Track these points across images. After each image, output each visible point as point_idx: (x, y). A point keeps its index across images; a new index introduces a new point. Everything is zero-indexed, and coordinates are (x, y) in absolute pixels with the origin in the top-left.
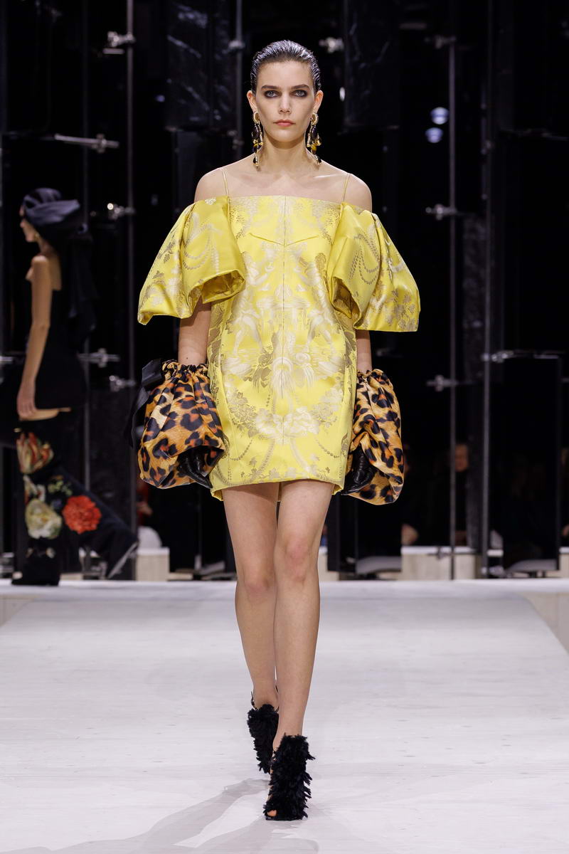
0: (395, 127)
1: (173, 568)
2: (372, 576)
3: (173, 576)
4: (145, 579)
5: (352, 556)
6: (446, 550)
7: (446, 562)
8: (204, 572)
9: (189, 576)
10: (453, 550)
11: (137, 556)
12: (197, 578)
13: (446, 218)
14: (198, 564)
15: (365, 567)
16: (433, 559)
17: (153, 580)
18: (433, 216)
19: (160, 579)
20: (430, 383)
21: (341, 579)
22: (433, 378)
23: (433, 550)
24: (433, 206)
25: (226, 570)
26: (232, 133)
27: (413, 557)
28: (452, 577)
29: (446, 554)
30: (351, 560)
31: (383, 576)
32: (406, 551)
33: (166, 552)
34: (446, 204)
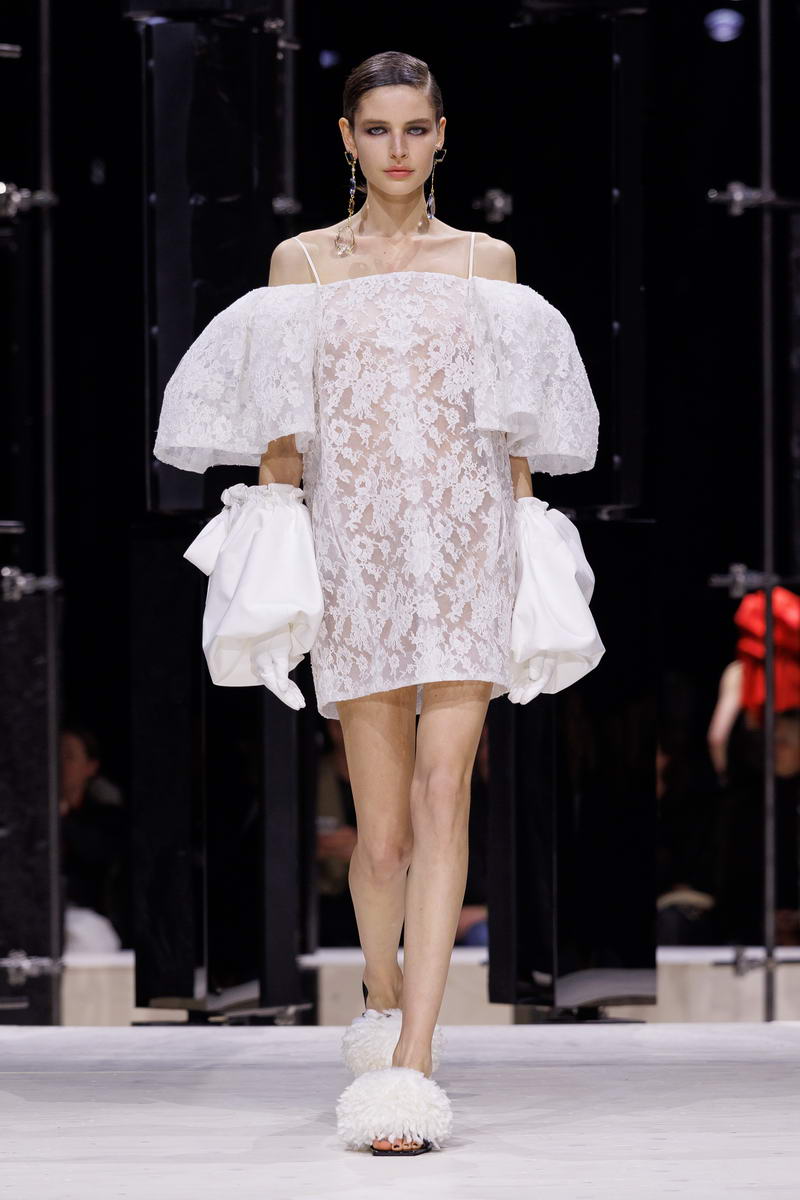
0: (640, 11)
1: (144, 996)
2: (589, 1014)
3: (144, 1014)
4: (78, 1023)
5: (546, 970)
6: (756, 953)
7: (755, 980)
8: (213, 1005)
9: (182, 1015)
10: (770, 954)
11: (63, 968)
12: (199, 1018)
13: (753, 212)
14: (200, 988)
15: (574, 992)
16: (728, 972)
17: (96, 1023)
18: (724, 206)
19: (115, 1022)
20: (717, 581)
21: (519, 1020)
22: (725, 571)
23: (726, 954)
24: (722, 188)
25: (263, 1002)
26: (273, 25)
27: (681, 969)
28: (770, 1015)
29: (753, 964)
30: (542, 978)
31: (613, 1012)
32: (665, 956)
33: (128, 959)
34: (752, 182)
